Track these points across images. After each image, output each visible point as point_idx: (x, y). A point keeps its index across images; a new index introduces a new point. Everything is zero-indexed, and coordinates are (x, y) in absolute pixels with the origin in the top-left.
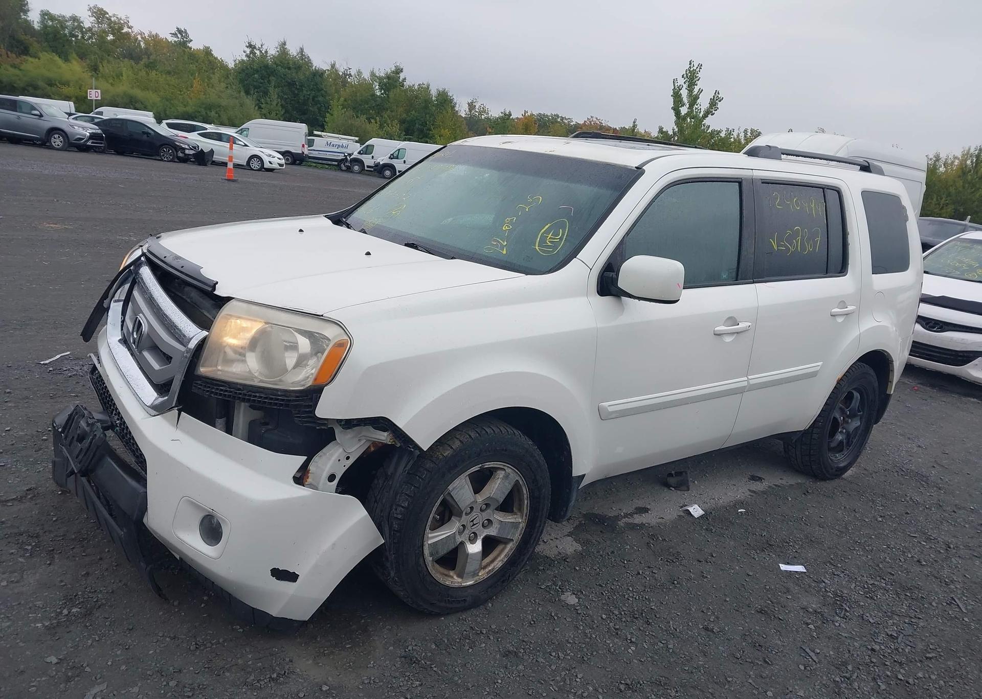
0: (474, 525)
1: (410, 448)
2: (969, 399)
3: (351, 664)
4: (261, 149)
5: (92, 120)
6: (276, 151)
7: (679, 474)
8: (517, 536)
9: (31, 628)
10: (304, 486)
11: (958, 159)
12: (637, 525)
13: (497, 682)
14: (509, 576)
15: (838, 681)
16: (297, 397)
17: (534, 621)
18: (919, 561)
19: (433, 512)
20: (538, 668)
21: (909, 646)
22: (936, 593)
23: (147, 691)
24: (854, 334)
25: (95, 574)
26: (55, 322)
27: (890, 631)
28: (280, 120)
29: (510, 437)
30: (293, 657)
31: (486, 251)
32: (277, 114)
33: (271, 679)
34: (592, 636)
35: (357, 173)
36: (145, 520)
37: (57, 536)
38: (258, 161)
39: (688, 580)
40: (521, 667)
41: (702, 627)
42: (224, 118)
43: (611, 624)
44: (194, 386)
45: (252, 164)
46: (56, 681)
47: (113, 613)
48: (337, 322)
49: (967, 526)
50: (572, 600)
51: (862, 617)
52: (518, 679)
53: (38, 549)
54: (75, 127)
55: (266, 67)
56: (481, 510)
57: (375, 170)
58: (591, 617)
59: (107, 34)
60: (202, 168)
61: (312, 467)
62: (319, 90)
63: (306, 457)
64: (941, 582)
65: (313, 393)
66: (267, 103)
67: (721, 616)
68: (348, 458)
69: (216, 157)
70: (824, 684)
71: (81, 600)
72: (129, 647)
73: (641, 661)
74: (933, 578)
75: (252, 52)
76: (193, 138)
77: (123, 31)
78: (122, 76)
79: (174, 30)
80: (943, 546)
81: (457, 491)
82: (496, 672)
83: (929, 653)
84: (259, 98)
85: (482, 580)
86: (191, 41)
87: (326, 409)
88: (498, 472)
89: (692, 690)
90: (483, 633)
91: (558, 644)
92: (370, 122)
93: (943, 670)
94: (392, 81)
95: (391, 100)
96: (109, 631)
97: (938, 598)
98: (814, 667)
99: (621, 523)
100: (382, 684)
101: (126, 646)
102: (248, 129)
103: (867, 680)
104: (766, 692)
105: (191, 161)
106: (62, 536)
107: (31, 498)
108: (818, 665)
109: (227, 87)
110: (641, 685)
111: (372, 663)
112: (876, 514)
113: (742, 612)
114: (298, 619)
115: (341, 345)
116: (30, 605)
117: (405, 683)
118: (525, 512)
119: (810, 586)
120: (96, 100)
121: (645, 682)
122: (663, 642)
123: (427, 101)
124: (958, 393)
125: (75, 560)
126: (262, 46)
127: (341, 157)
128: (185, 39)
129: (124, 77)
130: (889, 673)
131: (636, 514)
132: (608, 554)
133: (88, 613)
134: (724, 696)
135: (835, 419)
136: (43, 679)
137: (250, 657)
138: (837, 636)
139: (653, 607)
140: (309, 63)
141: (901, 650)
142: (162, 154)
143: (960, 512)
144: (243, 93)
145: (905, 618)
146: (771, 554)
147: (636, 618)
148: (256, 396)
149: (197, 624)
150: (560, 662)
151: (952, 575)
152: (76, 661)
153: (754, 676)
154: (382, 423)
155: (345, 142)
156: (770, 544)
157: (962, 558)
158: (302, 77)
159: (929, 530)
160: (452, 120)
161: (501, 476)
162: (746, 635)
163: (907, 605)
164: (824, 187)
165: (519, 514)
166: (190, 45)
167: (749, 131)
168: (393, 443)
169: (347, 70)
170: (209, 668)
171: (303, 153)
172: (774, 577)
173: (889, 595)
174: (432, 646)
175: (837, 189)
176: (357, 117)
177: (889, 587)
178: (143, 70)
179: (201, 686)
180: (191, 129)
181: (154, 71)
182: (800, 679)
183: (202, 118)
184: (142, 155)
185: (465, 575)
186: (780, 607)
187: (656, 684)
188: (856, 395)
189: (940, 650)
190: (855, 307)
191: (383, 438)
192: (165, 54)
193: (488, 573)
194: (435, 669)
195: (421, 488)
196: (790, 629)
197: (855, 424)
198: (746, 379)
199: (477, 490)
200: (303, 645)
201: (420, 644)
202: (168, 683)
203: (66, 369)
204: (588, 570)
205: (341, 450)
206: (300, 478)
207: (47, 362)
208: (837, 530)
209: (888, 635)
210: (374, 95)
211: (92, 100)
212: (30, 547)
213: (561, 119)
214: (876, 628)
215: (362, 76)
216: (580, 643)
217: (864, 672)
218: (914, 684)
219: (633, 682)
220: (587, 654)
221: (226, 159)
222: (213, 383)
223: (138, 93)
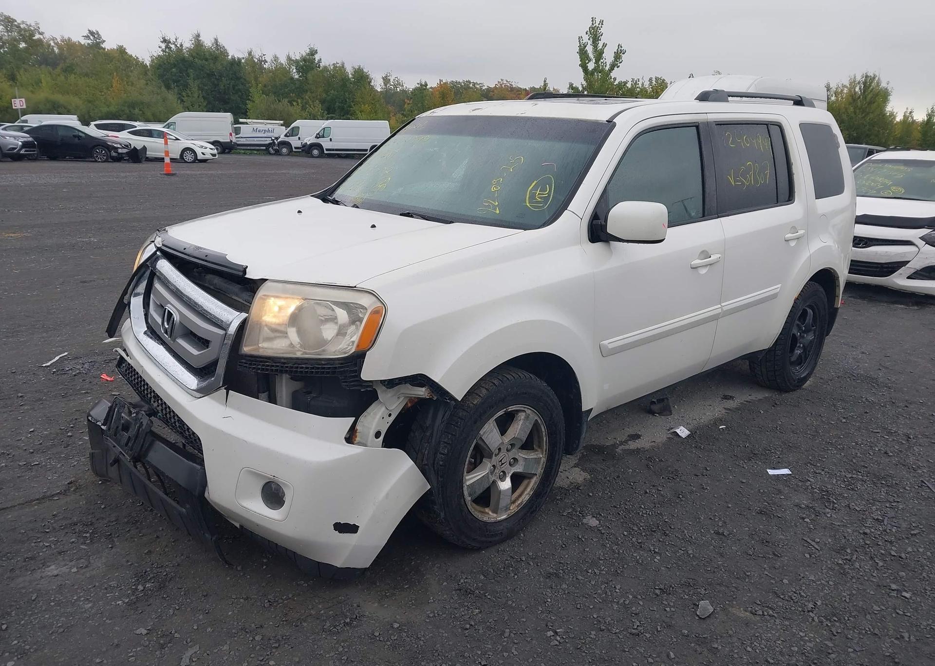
0: (502, 464)
1: (446, 399)
2: (897, 306)
3: (413, 602)
4: (193, 142)
5: (21, 129)
6: (207, 142)
7: (661, 401)
8: (540, 471)
9: (112, 606)
10: (353, 444)
11: (847, 87)
12: (633, 451)
13: (548, 602)
14: (536, 507)
15: (841, 564)
16: (342, 364)
17: (565, 545)
18: (886, 453)
19: (469, 456)
20: (579, 585)
21: (894, 526)
22: (908, 479)
23: (237, 648)
24: (804, 256)
25: (157, 551)
26: (43, 327)
27: (875, 515)
28: (203, 111)
29: (527, 380)
30: (359, 603)
31: (479, 212)
32: (200, 106)
33: (346, 624)
34: (619, 552)
35: (285, 155)
36: (206, 495)
37: (110, 522)
38: (191, 154)
39: (692, 492)
40: (564, 586)
41: (713, 532)
42: (149, 114)
43: (633, 539)
44: (240, 365)
45: (186, 156)
46: (151, 649)
47: (185, 583)
48: (370, 291)
49: (920, 418)
50: (593, 522)
51: (849, 507)
52: (564, 596)
53: (96, 535)
54: (7, 137)
55: (183, 60)
56: (508, 450)
57: (302, 151)
58: (614, 535)
59: (18, 42)
60: (137, 165)
61: (359, 427)
62: (238, 78)
63: (354, 418)
64: (909, 469)
65: (357, 359)
66: (189, 96)
67: (728, 521)
68: (390, 415)
69: (149, 154)
70: (830, 568)
71: (152, 575)
72: (209, 611)
73: (668, 568)
74: (901, 466)
75: (167, 47)
76: (124, 136)
77: (34, 38)
78: (42, 83)
79: (86, 33)
80: (904, 438)
81: (487, 434)
82: (544, 593)
83: (913, 530)
84: (180, 92)
85: (514, 513)
86: (104, 41)
87: (370, 372)
88: (520, 414)
89: (718, 587)
90: (523, 561)
91: (592, 562)
92: (292, 105)
93: (928, 543)
94: (308, 64)
95: (310, 82)
96: (186, 599)
97: (910, 482)
98: (818, 554)
99: (619, 450)
100: (445, 615)
101: (205, 611)
102: (175, 123)
103: (865, 559)
104: (782, 581)
105: (125, 160)
106: (115, 521)
107: (74, 491)
108: (821, 552)
109: (147, 84)
110: (673, 588)
111: (432, 598)
112: (839, 416)
113: (744, 515)
114: (359, 567)
115: (376, 312)
116: (106, 586)
117: (466, 612)
118: (545, 448)
119: (798, 486)
120: (21, 109)
121: (676, 585)
122: (683, 549)
123: (345, 80)
124: (886, 302)
125: (134, 541)
126: (176, 40)
127: (269, 141)
128: (98, 40)
129: (44, 84)
130: (883, 552)
131: (631, 441)
132: (614, 478)
133: (162, 587)
134: (747, 588)
135: (794, 335)
136: (138, 649)
137: (321, 607)
138: (831, 526)
139: (667, 520)
140: (225, 53)
141: (889, 531)
142: (95, 155)
143: (912, 407)
144: (163, 88)
145: (886, 503)
146: (757, 462)
147: (654, 531)
148: (302, 368)
149: (264, 584)
150: (597, 577)
151: (917, 462)
152: (164, 630)
153: (768, 569)
154: (420, 380)
155: (270, 127)
156: (755, 454)
157: (923, 446)
158: (220, 67)
159: (889, 425)
160: (371, 95)
161: (522, 417)
162: (753, 534)
163: (885, 492)
164: (767, 123)
165: (539, 450)
166: (103, 46)
167: (654, 79)
168: (431, 397)
169: (262, 57)
170: (286, 621)
171: (231, 141)
172: (765, 482)
173: (867, 486)
174: (481, 577)
175: (779, 124)
176: (279, 101)
177: (866, 478)
178: (61, 75)
179: (284, 637)
180: (120, 128)
181: (73, 75)
182: (809, 566)
183: (126, 116)
184: (75, 158)
185: (499, 511)
186: (776, 507)
187: (686, 585)
188: (810, 311)
189: (922, 527)
190: (804, 231)
191: (422, 393)
192: (79, 57)
193: (518, 506)
194: (489, 597)
195: (457, 436)
196: (789, 525)
197: (810, 337)
198: (720, 306)
199: (503, 432)
200: (365, 591)
201: (470, 577)
202: (254, 638)
203: (68, 369)
204: (600, 494)
205: (384, 409)
206: (350, 438)
207: (48, 364)
208: (809, 434)
209: (874, 519)
210: (292, 78)
211: (17, 109)
212: (88, 535)
213: (473, 85)
214: (863, 514)
215: (279, 61)
216: (610, 559)
217: (861, 553)
218: (907, 558)
219: (666, 587)
220: (619, 568)
221: (162, 155)
222: (256, 360)
223: (60, 98)
